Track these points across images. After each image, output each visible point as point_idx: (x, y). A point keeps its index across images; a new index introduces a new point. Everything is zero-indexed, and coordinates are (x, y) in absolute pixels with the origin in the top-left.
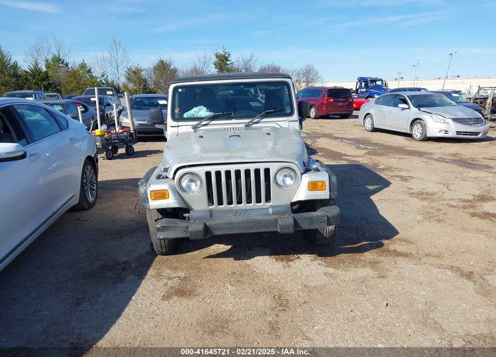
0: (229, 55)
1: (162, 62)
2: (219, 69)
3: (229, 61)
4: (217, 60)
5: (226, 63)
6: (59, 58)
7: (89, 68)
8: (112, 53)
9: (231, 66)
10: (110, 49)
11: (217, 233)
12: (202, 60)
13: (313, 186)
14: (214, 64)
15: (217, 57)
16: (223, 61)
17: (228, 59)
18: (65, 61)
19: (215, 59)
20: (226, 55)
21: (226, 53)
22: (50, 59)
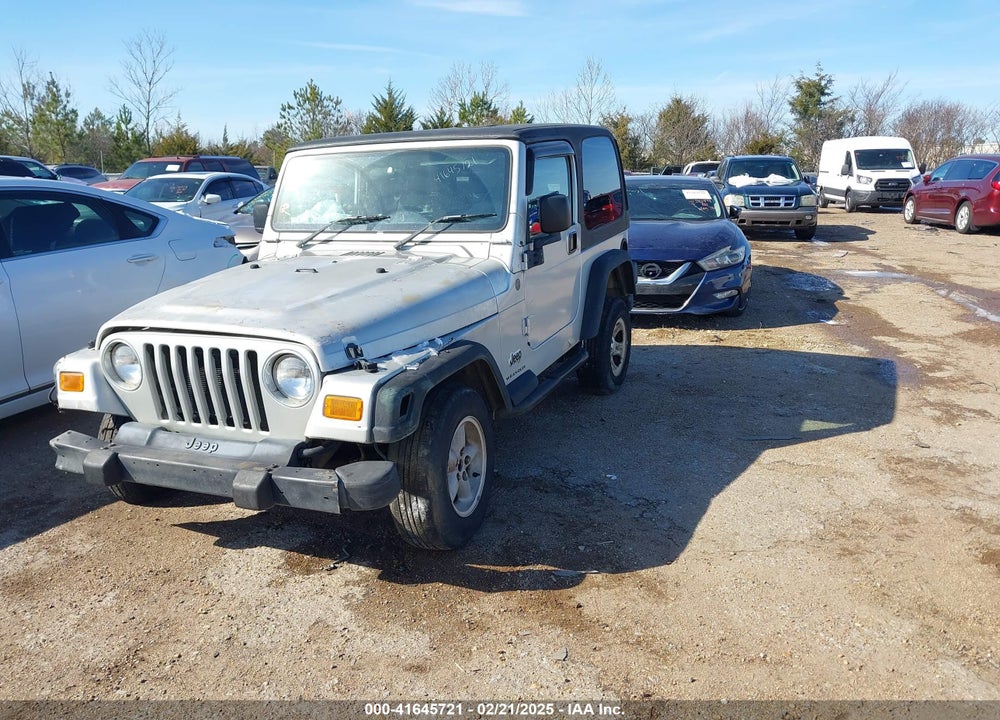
0: (830, 81)
1: (678, 102)
2: (800, 113)
3: (829, 94)
4: (798, 94)
5: (820, 101)
6: (482, 101)
7: (529, 118)
8: (582, 87)
9: (831, 107)
10: (580, 79)
11: (139, 479)
12: (767, 97)
13: (339, 408)
14: (791, 104)
15: (800, 87)
16: (811, 95)
17: (827, 91)
18: (493, 106)
19: (794, 93)
20: (823, 83)
21: (822, 78)
22: (468, 102)
